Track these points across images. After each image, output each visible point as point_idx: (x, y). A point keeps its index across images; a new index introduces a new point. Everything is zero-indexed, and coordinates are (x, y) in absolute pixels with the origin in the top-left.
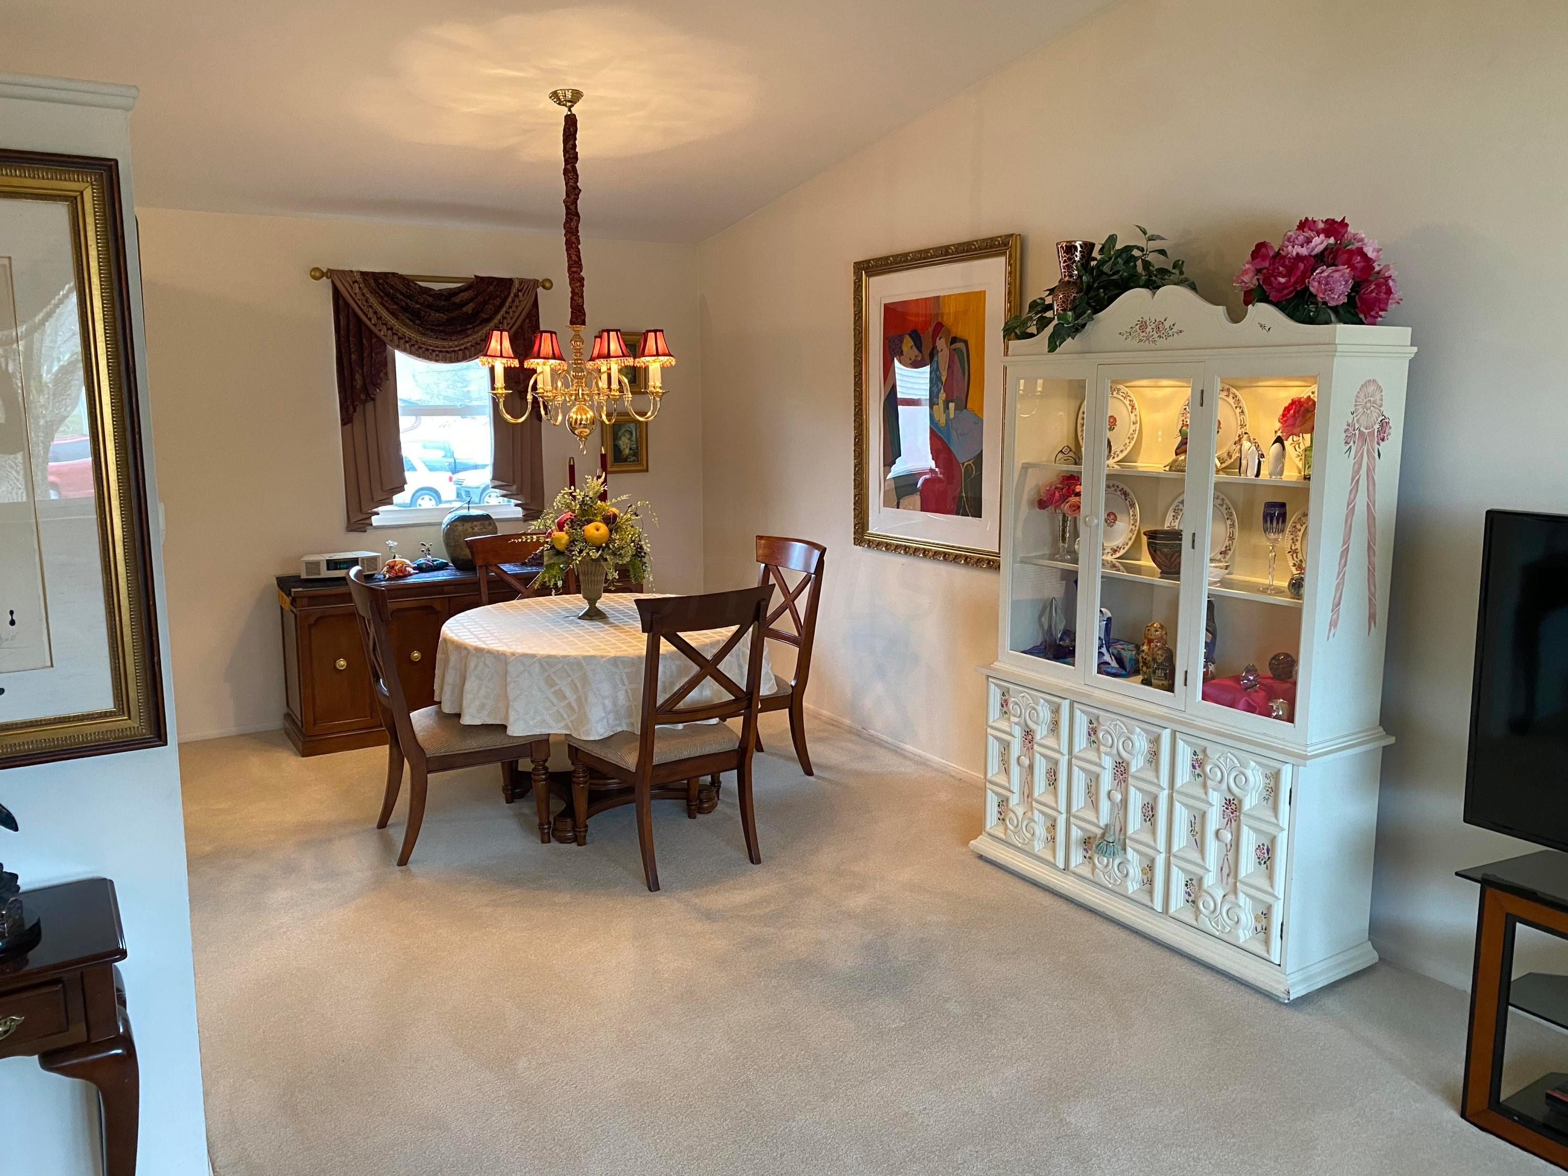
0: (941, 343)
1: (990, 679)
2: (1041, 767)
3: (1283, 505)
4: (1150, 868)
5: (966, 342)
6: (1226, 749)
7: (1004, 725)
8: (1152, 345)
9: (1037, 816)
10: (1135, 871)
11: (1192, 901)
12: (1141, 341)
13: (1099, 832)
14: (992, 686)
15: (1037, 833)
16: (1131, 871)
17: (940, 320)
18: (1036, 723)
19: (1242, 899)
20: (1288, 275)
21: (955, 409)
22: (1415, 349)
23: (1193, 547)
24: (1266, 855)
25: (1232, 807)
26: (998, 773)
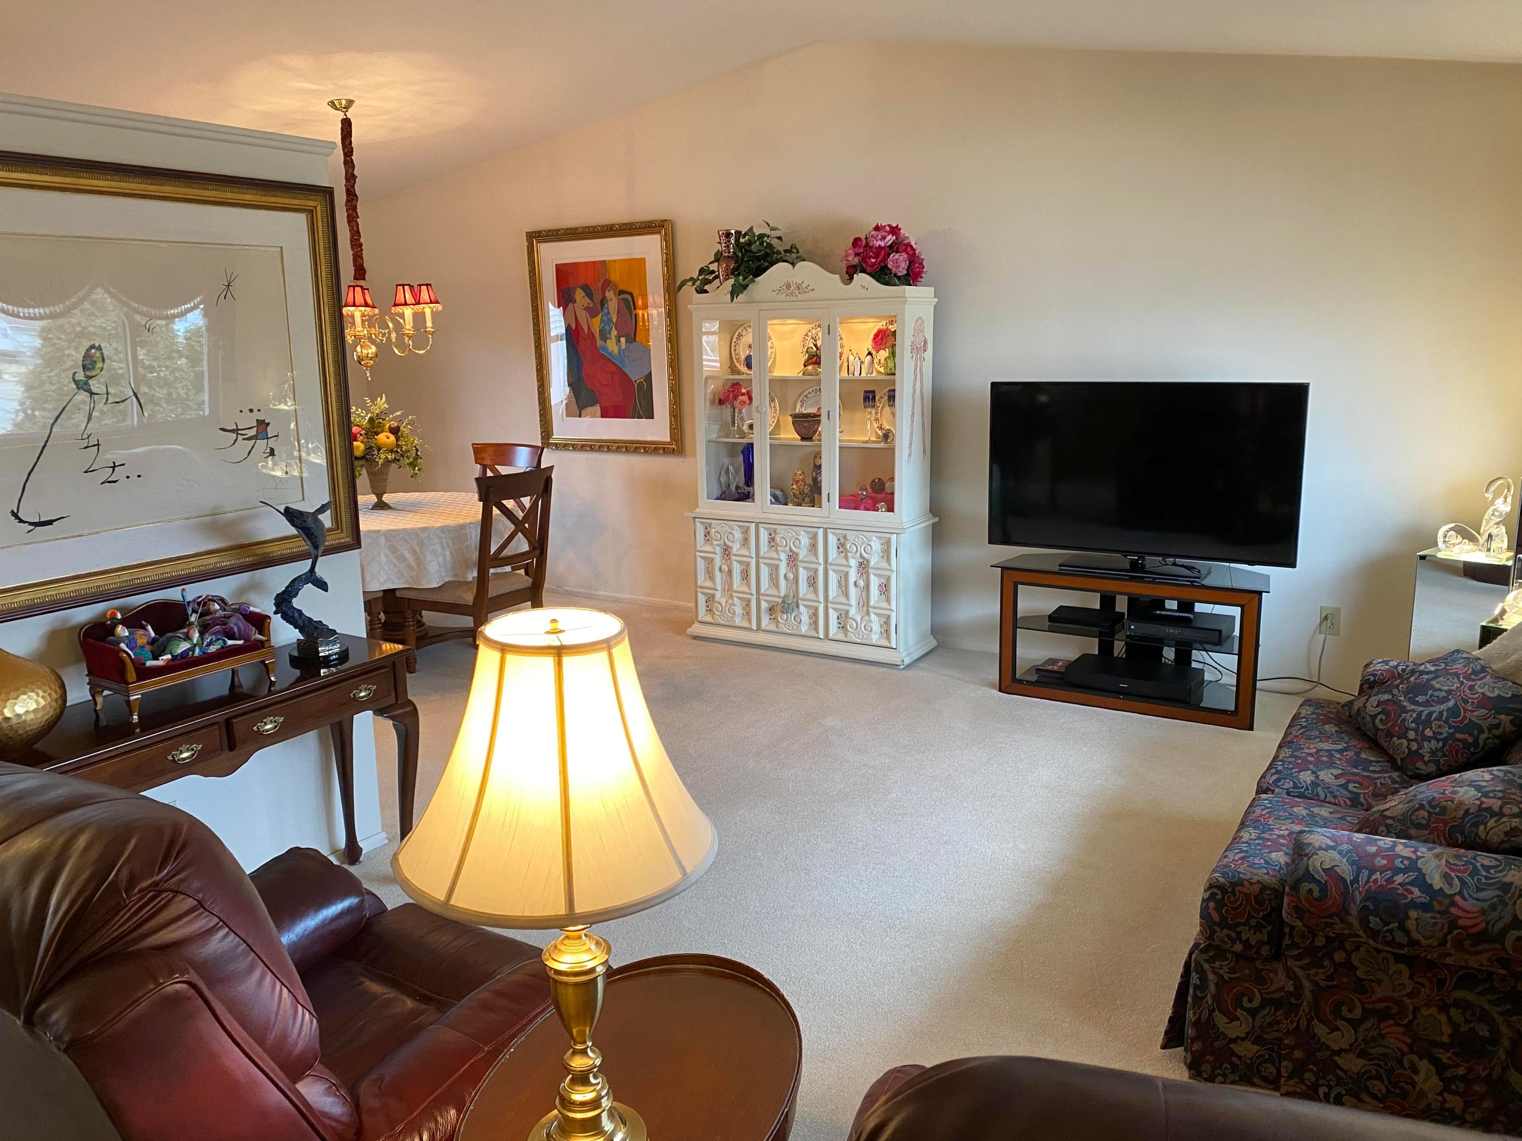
0: (610, 294)
1: (696, 520)
2: (737, 569)
3: (873, 392)
4: (815, 614)
5: (631, 294)
6: (858, 533)
7: (708, 548)
8: (795, 298)
9: (736, 601)
10: (805, 619)
11: (843, 627)
12: (787, 295)
13: (780, 600)
14: (698, 524)
15: (737, 612)
16: (803, 619)
17: (608, 278)
18: (732, 542)
19: (873, 616)
20: (876, 257)
21: (626, 342)
22: (936, 300)
23: (829, 419)
24: (885, 589)
25: (864, 566)
26: (705, 580)
